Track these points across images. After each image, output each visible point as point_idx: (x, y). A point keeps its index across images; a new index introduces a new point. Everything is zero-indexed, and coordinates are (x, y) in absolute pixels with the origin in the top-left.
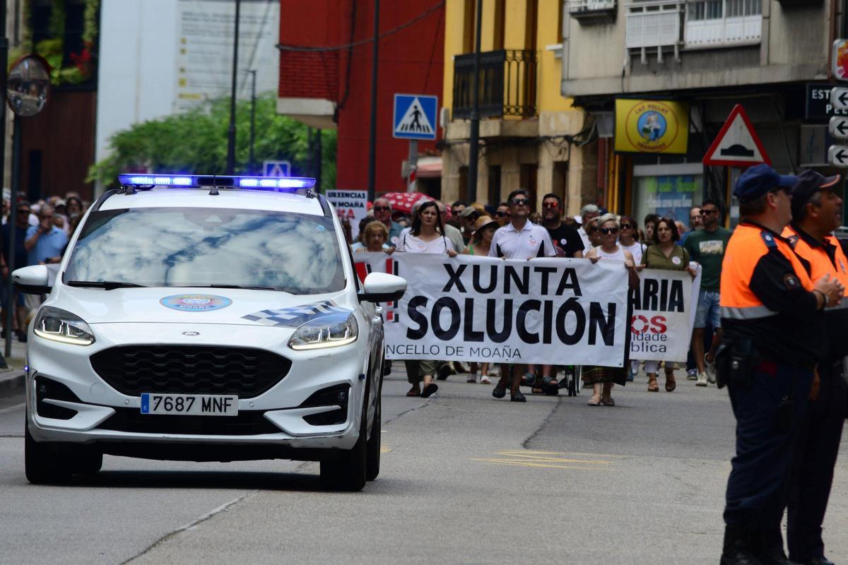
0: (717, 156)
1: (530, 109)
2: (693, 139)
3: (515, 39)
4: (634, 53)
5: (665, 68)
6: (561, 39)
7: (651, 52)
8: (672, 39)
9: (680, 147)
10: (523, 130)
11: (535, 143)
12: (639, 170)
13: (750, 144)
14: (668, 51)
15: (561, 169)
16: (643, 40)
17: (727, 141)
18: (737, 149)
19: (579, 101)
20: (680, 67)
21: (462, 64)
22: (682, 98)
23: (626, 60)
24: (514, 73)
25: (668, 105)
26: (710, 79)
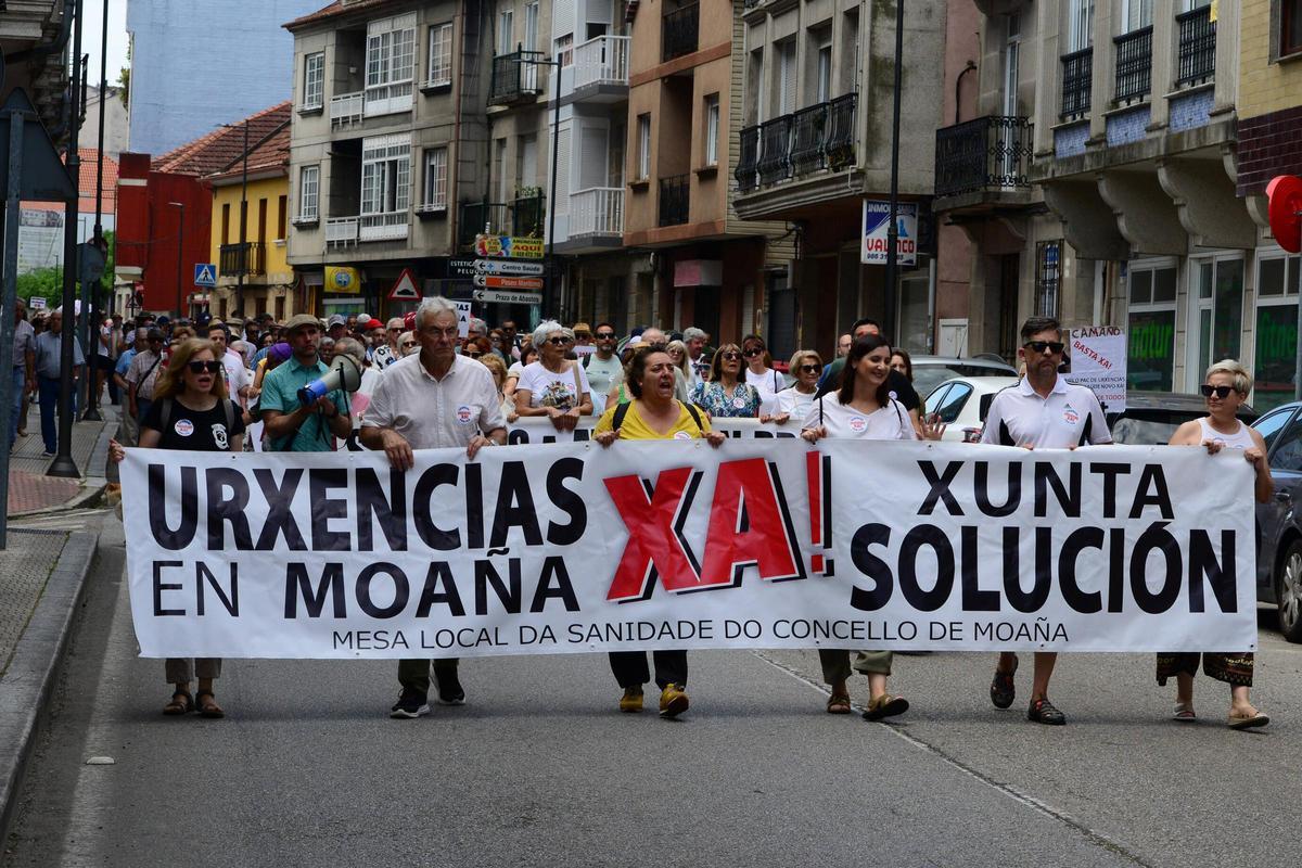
0: (395, 295)
1: (262, 271)
2: (363, 286)
3: (252, 236)
4: (330, 244)
5: (348, 251)
6: (282, 234)
7: (341, 243)
8: (354, 236)
9: (357, 290)
10: (260, 281)
11: (265, 288)
12: (325, 301)
13: (412, 289)
14: (350, 243)
15: (280, 301)
16: (336, 238)
17: (400, 288)
18: (405, 292)
19: (296, 268)
20: (357, 250)
21: (226, 249)
22: (355, 265)
23: (325, 246)
24: (254, 253)
25: (350, 269)
26: (377, 256)
